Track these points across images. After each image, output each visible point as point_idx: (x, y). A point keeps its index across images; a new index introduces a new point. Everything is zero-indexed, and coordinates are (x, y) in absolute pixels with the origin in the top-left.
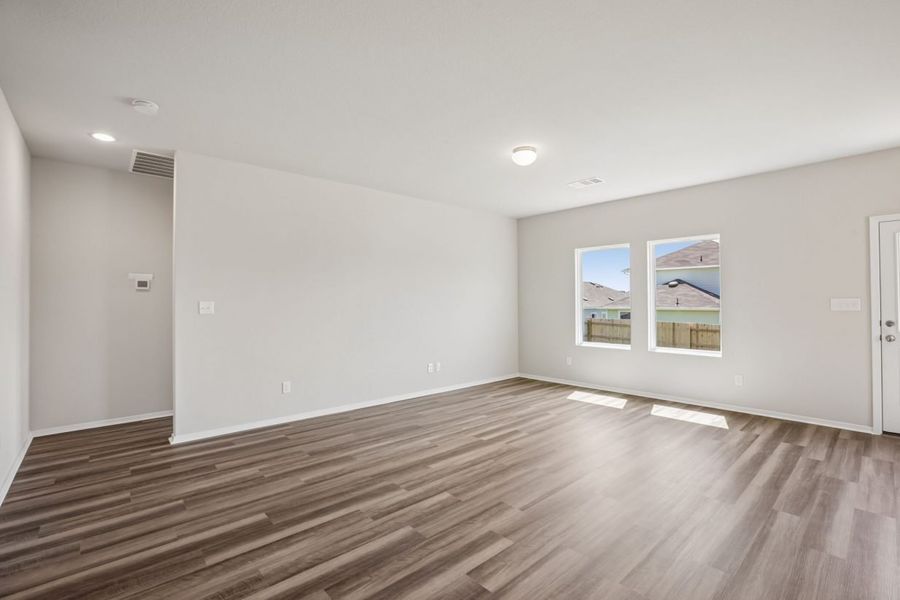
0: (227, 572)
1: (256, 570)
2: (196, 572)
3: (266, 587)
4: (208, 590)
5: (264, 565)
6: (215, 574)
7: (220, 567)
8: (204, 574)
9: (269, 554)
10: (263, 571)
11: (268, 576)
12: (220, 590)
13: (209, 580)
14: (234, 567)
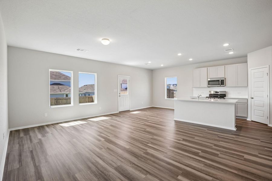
0: (210, 172)
1: (204, 167)
2: (216, 179)
3: (207, 163)
4: (218, 172)
5: (201, 166)
6: (213, 174)
7: (210, 175)
8: (215, 176)
9: (196, 167)
10: (203, 165)
11: (203, 164)
12: (216, 170)
13: (216, 174)
14: (207, 171)
